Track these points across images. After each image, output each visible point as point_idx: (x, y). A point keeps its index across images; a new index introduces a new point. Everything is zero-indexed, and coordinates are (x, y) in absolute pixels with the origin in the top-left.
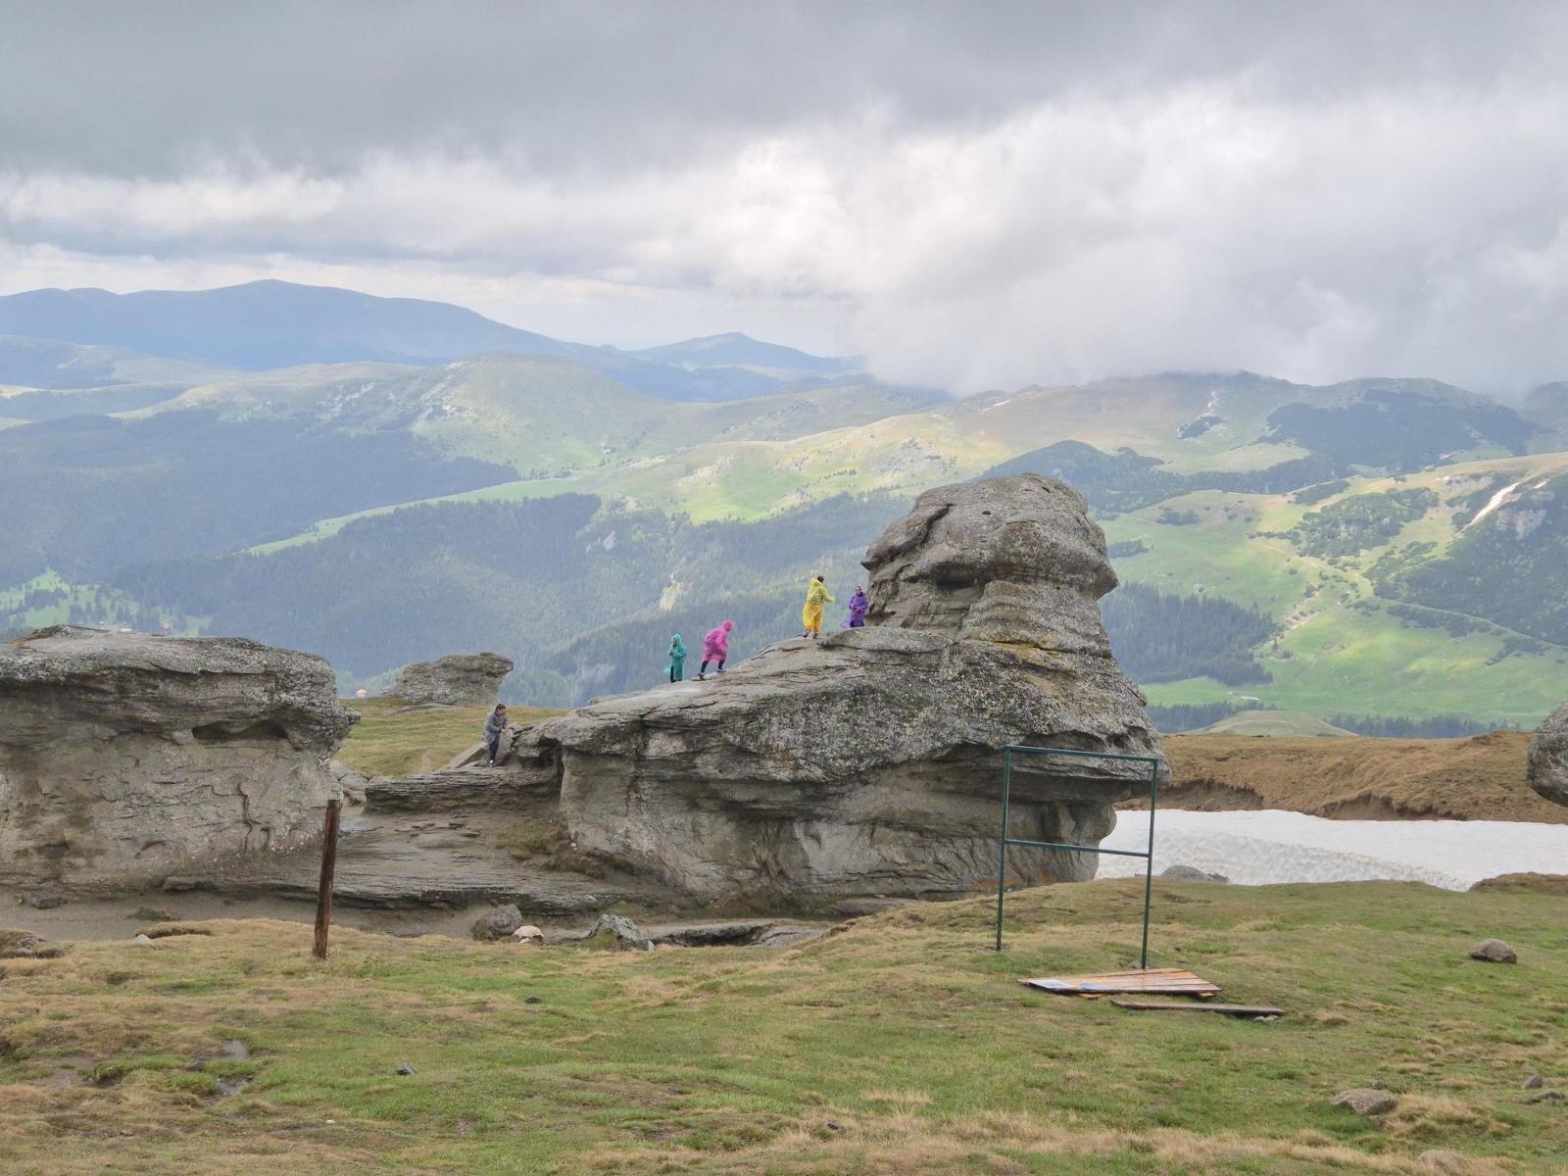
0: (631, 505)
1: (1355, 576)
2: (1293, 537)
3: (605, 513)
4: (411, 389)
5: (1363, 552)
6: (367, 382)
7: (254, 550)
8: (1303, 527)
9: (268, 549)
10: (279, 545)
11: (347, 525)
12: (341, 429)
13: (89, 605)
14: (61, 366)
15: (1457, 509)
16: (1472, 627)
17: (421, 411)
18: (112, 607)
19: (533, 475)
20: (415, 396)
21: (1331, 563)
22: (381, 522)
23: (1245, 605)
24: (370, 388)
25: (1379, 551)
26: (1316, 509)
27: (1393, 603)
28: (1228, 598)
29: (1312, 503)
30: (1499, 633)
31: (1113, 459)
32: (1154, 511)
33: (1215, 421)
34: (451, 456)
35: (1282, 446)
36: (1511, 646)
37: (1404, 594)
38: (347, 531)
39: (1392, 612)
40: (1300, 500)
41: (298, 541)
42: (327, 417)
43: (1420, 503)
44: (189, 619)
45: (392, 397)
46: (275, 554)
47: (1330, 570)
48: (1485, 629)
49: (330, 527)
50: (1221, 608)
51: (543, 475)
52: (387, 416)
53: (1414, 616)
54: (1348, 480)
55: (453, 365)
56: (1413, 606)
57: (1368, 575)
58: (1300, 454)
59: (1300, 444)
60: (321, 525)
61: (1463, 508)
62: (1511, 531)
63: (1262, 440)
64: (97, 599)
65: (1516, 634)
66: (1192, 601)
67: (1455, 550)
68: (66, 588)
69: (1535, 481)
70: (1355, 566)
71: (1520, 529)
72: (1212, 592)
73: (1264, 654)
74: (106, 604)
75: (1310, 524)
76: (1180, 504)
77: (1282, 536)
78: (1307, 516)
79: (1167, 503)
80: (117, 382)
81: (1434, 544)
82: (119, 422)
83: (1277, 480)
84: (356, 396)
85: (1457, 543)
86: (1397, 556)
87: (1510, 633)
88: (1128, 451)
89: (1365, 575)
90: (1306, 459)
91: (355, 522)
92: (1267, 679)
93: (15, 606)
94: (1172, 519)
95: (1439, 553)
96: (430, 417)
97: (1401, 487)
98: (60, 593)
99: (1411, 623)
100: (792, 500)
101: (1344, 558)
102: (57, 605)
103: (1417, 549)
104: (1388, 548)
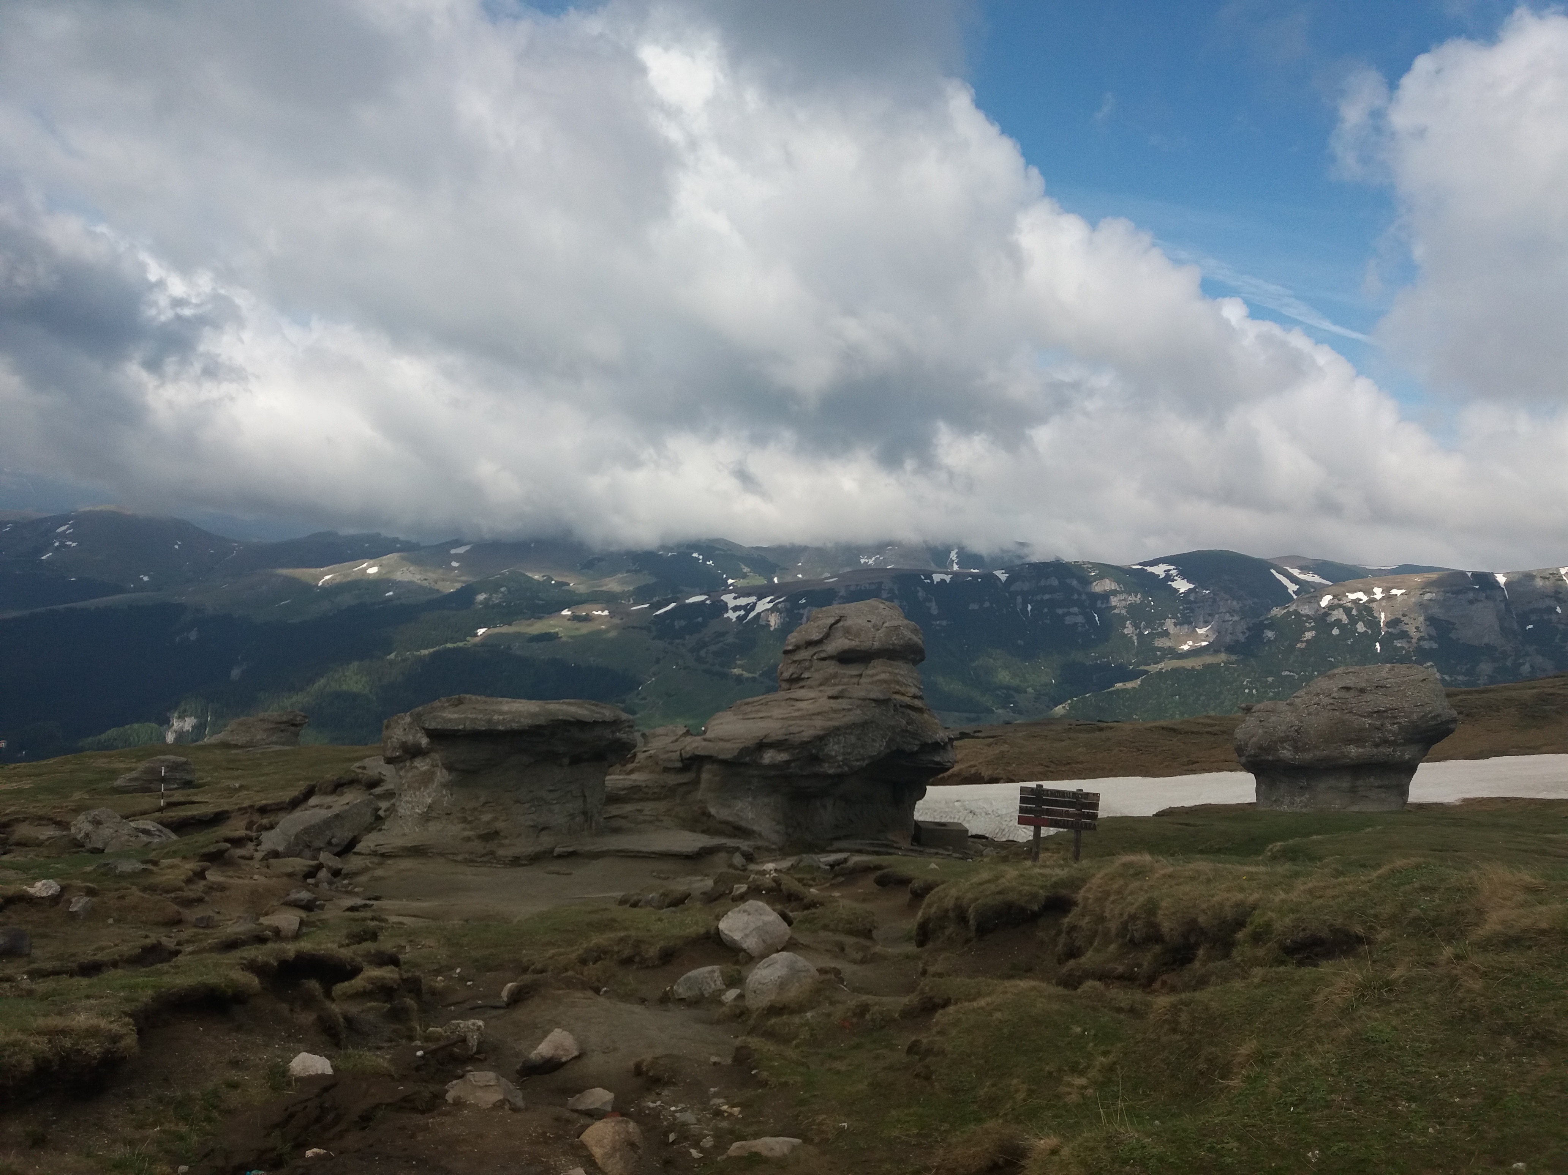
0: (210, 610)
1: (683, 651)
3: (191, 616)
5: (687, 637)
15: (738, 613)
19: (135, 589)
21: (670, 644)
23: (620, 670)
24: (9, 528)
25: (696, 637)
26: (661, 612)
28: (610, 666)
29: (659, 608)
32: (567, 613)
33: (600, 559)
34: (73, 578)
35: (640, 576)
40: (653, 607)
43: (716, 609)
45: (26, 535)
47: (669, 648)
50: (606, 672)
51: (142, 590)
52: (22, 548)
53: (716, 673)
54: (679, 595)
57: (690, 651)
58: (652, 580)
59: (649, 575)
61: (742, 611)
62: (767, 625)
66: (589, 668)
67: (738, 635)
69: (780, 597)
70: (683, 645)
71: (772, 623)
72: (601, 662)
73: (634, 698)
76: (579, 609)
78: (656, 616)
79: (573, 609)
81: (727, 633)
83: (638, 595)
85: (739, 632)
86: (707, 639)
90: (656, 583)
94: (576, 618)
95: (729, 638)
101: (678, 641)
104: (701, 635)
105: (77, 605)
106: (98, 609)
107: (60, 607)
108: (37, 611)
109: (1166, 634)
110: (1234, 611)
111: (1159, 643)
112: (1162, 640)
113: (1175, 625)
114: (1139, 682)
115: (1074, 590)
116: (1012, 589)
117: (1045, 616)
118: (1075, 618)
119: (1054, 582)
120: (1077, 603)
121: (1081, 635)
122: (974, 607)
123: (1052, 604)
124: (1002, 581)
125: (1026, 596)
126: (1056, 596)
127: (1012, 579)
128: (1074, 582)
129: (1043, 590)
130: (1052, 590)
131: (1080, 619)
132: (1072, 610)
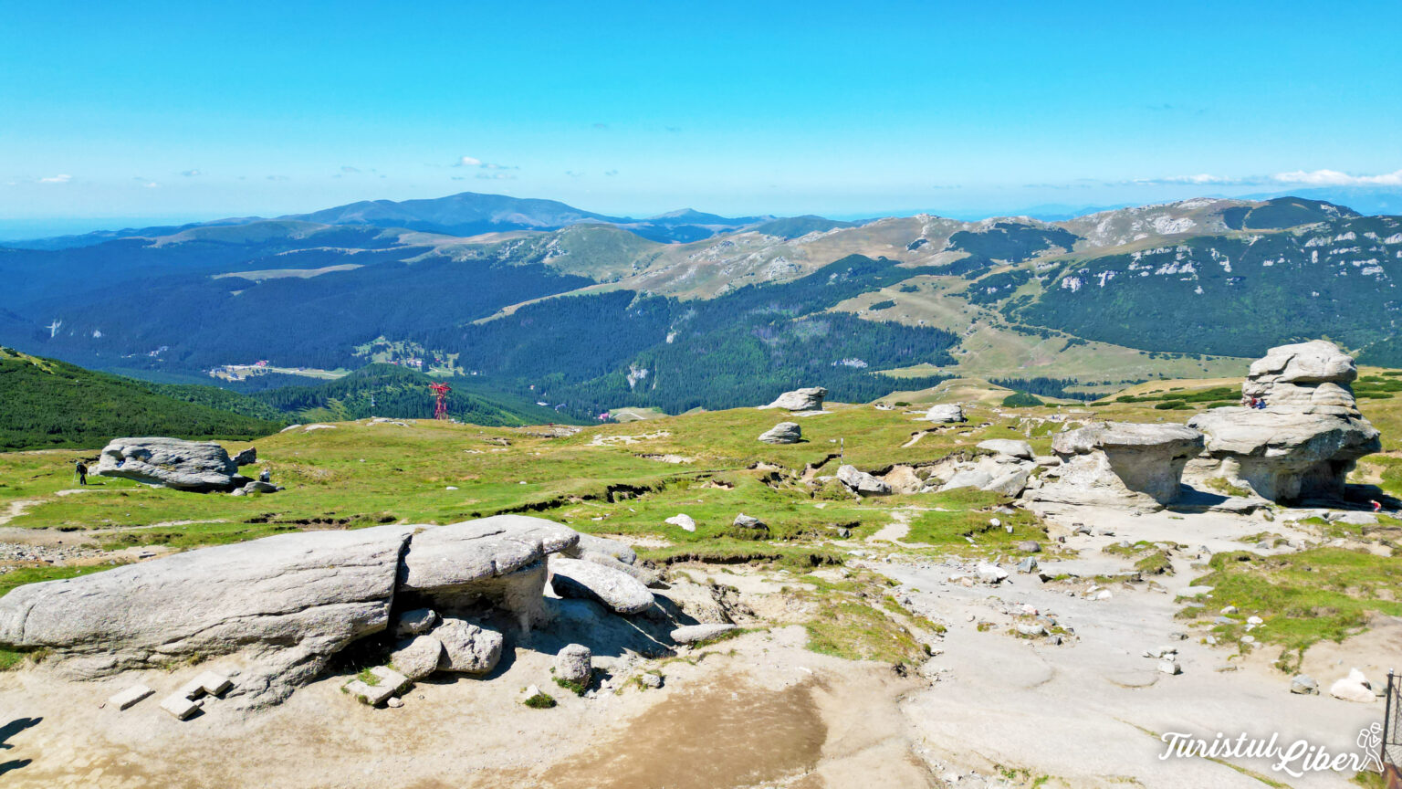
0: (649, 295)
1: (995, 313)
2: (964, 295)
3: (639, 299)
4: (541, 243)
5: (999, 301)
6: (520, 240)
7: (476, 322)
8: (970, 291)
9: (483, 321)
10: (487, 319)
11: (519, 309)
12: (510, 264)
13: (401, 351)
14: (375, 238)
15: (1043, 278)
16: (1052, 334)
17: (547, 253)
18: (412, 351)
19: (602, 282)
20: (544, 246)
21: (984, 307)
22: (534, 306)
23: (943, 329)
24: (522, 242)
25: (1006, 300)
26: (975, 281)
27: (1014, 325)
28: (935, 326)
29: (974, 278)
30: (1065, 337)
31: (876, 263)
32: (899, 286)
33: (924, 241)
34: (563, 275)
35: (957, 252)
36: (1070, 343)
37: (1019, 320)
38: (518, 311)
39: (1014, 329)
40: (968, 278)
41: (495, 317)
42: (503, 258)
43: (1024, 277)
44: (449, 355)
45: (533, 247)
46: (485, 324)
47: (983, 310)
48: (1058, 335)
49: (510, 310)
50: (931, 331)
51: (606, 282)
52: (532, 255)
53: (1024, 330)
54: (991, 267)
55: (560, 231)
56: (1024, 325)
57: (1001, 312)
58: (966, 255)
59: (965, 250)
60: (505, 309)
61: (1046, 278)
62: (1069, 289)
63: (947, 249)
64: (405, 348)
65: (1073, 337)
66: (918, 328)
67: (1043, 297)
68: (388, 343)
69: (1080, 264)
70: (995, 308)
71: (1073, 287)
72: (928, 323)
73: (954, 352)
74: (409, 350)
75: (974, 288)
76: (910, 282)
77: (960, 295)
78: (971, 285)
79: (904, 282)
80: (401, 245)
81: (1033, 296)
82: (405, 264)
83: (955, 268)
84: (516, 247)
85: (1044, 295)
86: (1015, 302)
87: (1070, 336)
88: (884, 259)
89: (1000, 312)
90: (969, 258)
91: (522, 308)
92: (955, 363)
93: (367, 352)
94: (906, 289)
95: (1035, 301)
96: (551, 256)
97: (1016, 269)
98: (386, 346)
99: (1023, 334)
100: (725, 288)
101: (990, 304)
102: (386, 351)
103: (1026, 298)
104: (1010, 299)
105: (568, 294)
106: (580, 296)
107: (558, 296)
108: (544, 299)
115: (1373, 243)
116: (1307, 245)
117: (1342, 268)
118: (1372, 269)
119: (1350, 236)
120: (1377, 255)
121: (1380, 285)
122: (1269, 263)
123: (1349, 257)
124: (1297, 238)
125: (1323, 251)
126: (1353, 250)
127: (1308, 236)
128: (1372, 235)
129: (1340, 245)
130: (1348, 244)
131: (1378, 270)
132: (1370, 262)
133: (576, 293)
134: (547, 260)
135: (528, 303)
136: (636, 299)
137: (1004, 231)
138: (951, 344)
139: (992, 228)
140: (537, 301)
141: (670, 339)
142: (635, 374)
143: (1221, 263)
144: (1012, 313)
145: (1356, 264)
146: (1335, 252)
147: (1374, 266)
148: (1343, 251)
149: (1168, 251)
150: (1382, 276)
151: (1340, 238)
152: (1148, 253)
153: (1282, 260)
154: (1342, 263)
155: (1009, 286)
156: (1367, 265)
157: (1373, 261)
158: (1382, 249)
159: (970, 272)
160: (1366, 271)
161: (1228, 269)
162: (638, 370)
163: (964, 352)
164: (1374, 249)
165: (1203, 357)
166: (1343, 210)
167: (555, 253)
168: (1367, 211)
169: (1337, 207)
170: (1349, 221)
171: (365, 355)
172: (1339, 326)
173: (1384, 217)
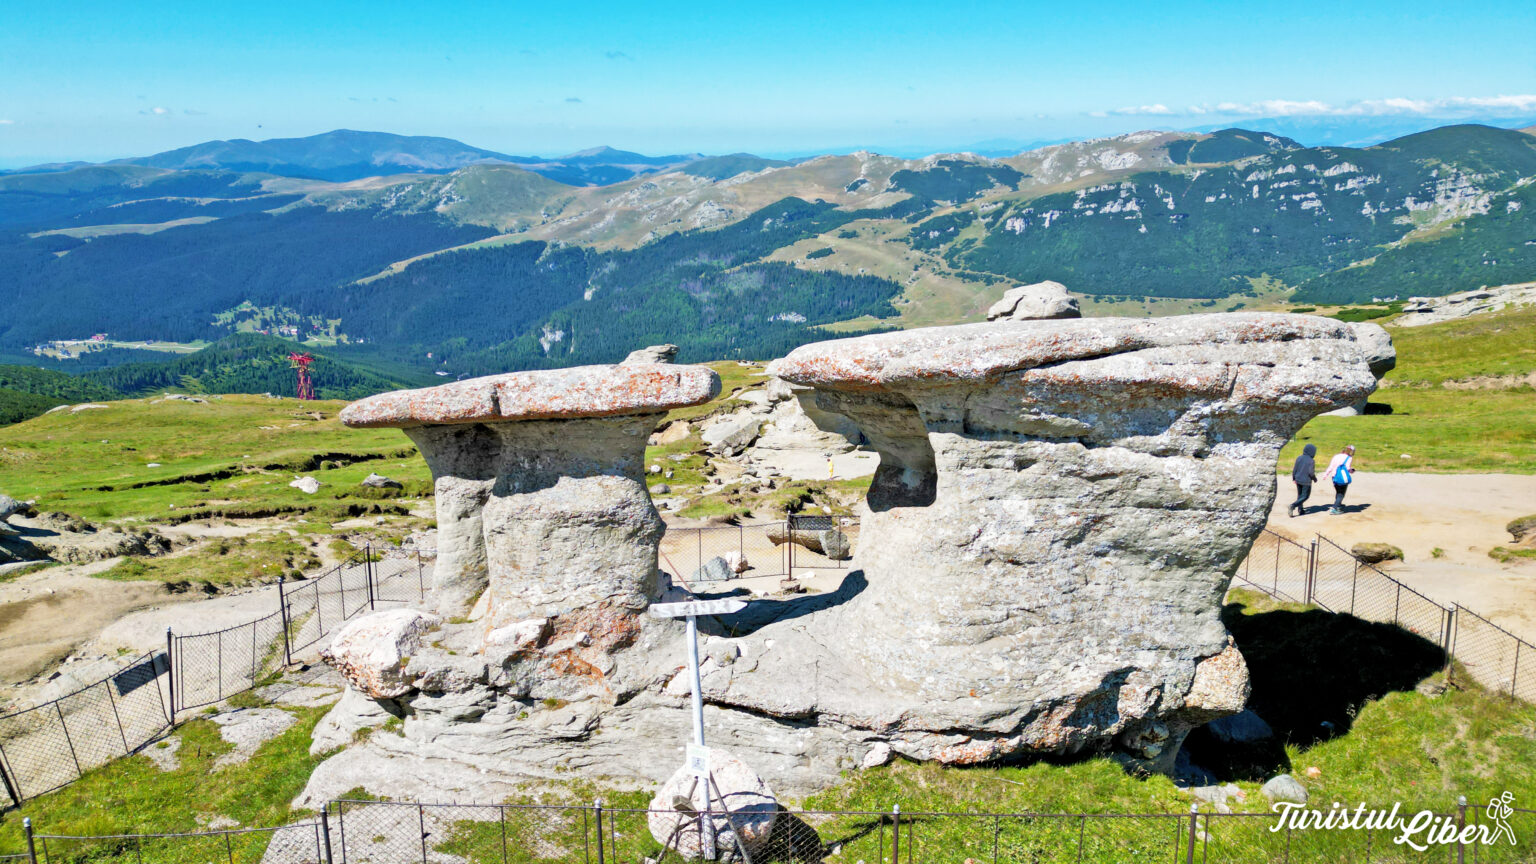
0: (562, 246)
1: (938, 258)
2: (906, 240)
3: (550, 251)
4: (433, 187)
5: (942, 246)
6: (408, 185)
7: (359, 282)
8: (912, 235)
9: (367, 280)
10: (373, 278)
11: (408, 265)
12: (397, 212)
13: (271, 318)
14: (232, 185)
15: (987, 220)
16: (997, 280)
17: (440, 200)
18: (285, 317)
19: (507, 232)
20: (436, 191)
21: (926, 252)
22: (427, 262)
23: (885, 277)
24: (410, 188)
25: (949, 245)
26: (917, 225)
27: (957, 271)
28: (876, 274)
29: (916, 222)
30: (1010, 283)
31: (813, 206)
32: (837, 231)
33: (863, 182)
34: (460, 224)
35: (898, 193)
37: (963, 266)
38: (409, 268)
39: (957, 275)
40: (910, 221)
41: (383, 275)
42: (388, 206)
43: (967, 219)
44: (329, 321)
45: (423, 193)
46: (370, 284)
47: (926, 256)
48: (1002, 280)
49: (399, 267)
50: (872, 280)
51: (512, 231)
52: (423, 202)
53: (968, 276)
54: (934, 209)
55: (455, 173)
56: (968, 271)
57: (944, 258)
58: (908, 196)
59: (907, 191)
60: (394, 265)
61: (989, 220)
62: (1013, 231)
63: (888, 190)
64: (276, 314)
66: (859, 277)
67: (987, 241)
68: (255, 309)
69: (1024, 203)
70: (938, 253)
71: (1017, 228)
72: (868, 272)
73: (897, 302)
74: (281, 317)
75: (916, 232)
76: (848, 227)
77: (901, 240)
78: (913, 229)
79: (843, 227)
80: (264, 193)
81: (977, 239)
82: (270, 215)
83: (897, 211)
84: (403, 193)
85: (987, 238)
86: (959, 247)
88: (821, 202)
90: (911, 199)
91: (413, 263)
92: (898, 314)
93: (229, 321)
94: (845, 235)
95: (979, 244)
96: (446, 203)
97: (958, 211)
98: (253, 312)
99: (967, 280)
100: (649, 237)
101: (932, 249)
102: (253, 318)
103: (970, 242)
104: (954, 243)
105: (467, 247)
106: (481, 248)
107: (455, 249)
108: (438, 253)
109: (1406, 212)
110: (1479, 185)
111: (1398, 221)
112: (1401, 218)
113: (1416, 202)
114: (1373, 260)
115: (1312, 176)
116: (1249, 179)
117: (1282, 203)
118: (1312, 203)
119: (1291, 169)
120: (1315, 188)
121: (1318, 219)
122: (1211, 199)
123: (1289, 191)
124: (1239, 172)
125: (1263, 185)
126: (1293, 183)
127: (1249, 170)
128: (1312, 168)
129: (1280, 178)
130: (1289, 177)
131: (1317, 203)
132: (1309, 195)
133: (476, 245)
134: (441, 208)
135: (419, 258)
136: (547, 251)
137: (947, 169)
138: (892, 294)
139: (934, 166)
140: (430, 255)
141: (588, 295)
142: (549, 336)
143: (1165, 200)
144: (955, 259)
145: (1296, 198)
146: (1276, 186)
147: (1312, 199)
148: (1284, 185)
149: (1112, 188)
150: (1320, 210)
151: (1280, 171)
152: (1092, 190)
153: (1223, 196)
154: (1282, 197)
155: (952, 229)
156: (1306, 199)
157: (1312, 195)
158: (1321, 182)
159: (911, 215)
160: (1305, 206)
161: (1171, 206)
162: (553, 331)
163: (907, 301)
164: (1313, 182)
165: (1147, 299)
166: (1286, 141)
167: (450, 199)
168: (1307, 142)
169: (1280, 138)
170: (1289, 153)
171: (228, 324)
172: (1278, 263)
173: (1323, 148)
